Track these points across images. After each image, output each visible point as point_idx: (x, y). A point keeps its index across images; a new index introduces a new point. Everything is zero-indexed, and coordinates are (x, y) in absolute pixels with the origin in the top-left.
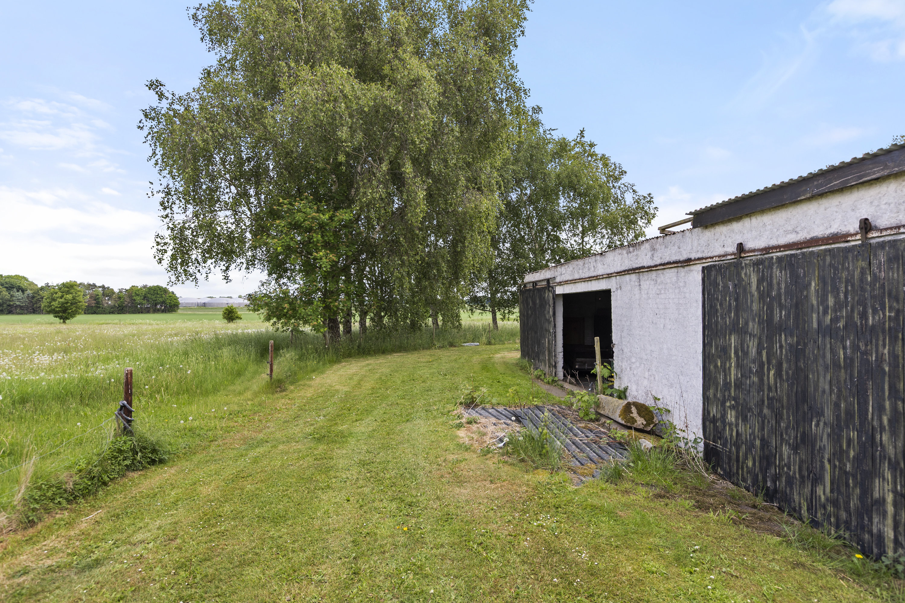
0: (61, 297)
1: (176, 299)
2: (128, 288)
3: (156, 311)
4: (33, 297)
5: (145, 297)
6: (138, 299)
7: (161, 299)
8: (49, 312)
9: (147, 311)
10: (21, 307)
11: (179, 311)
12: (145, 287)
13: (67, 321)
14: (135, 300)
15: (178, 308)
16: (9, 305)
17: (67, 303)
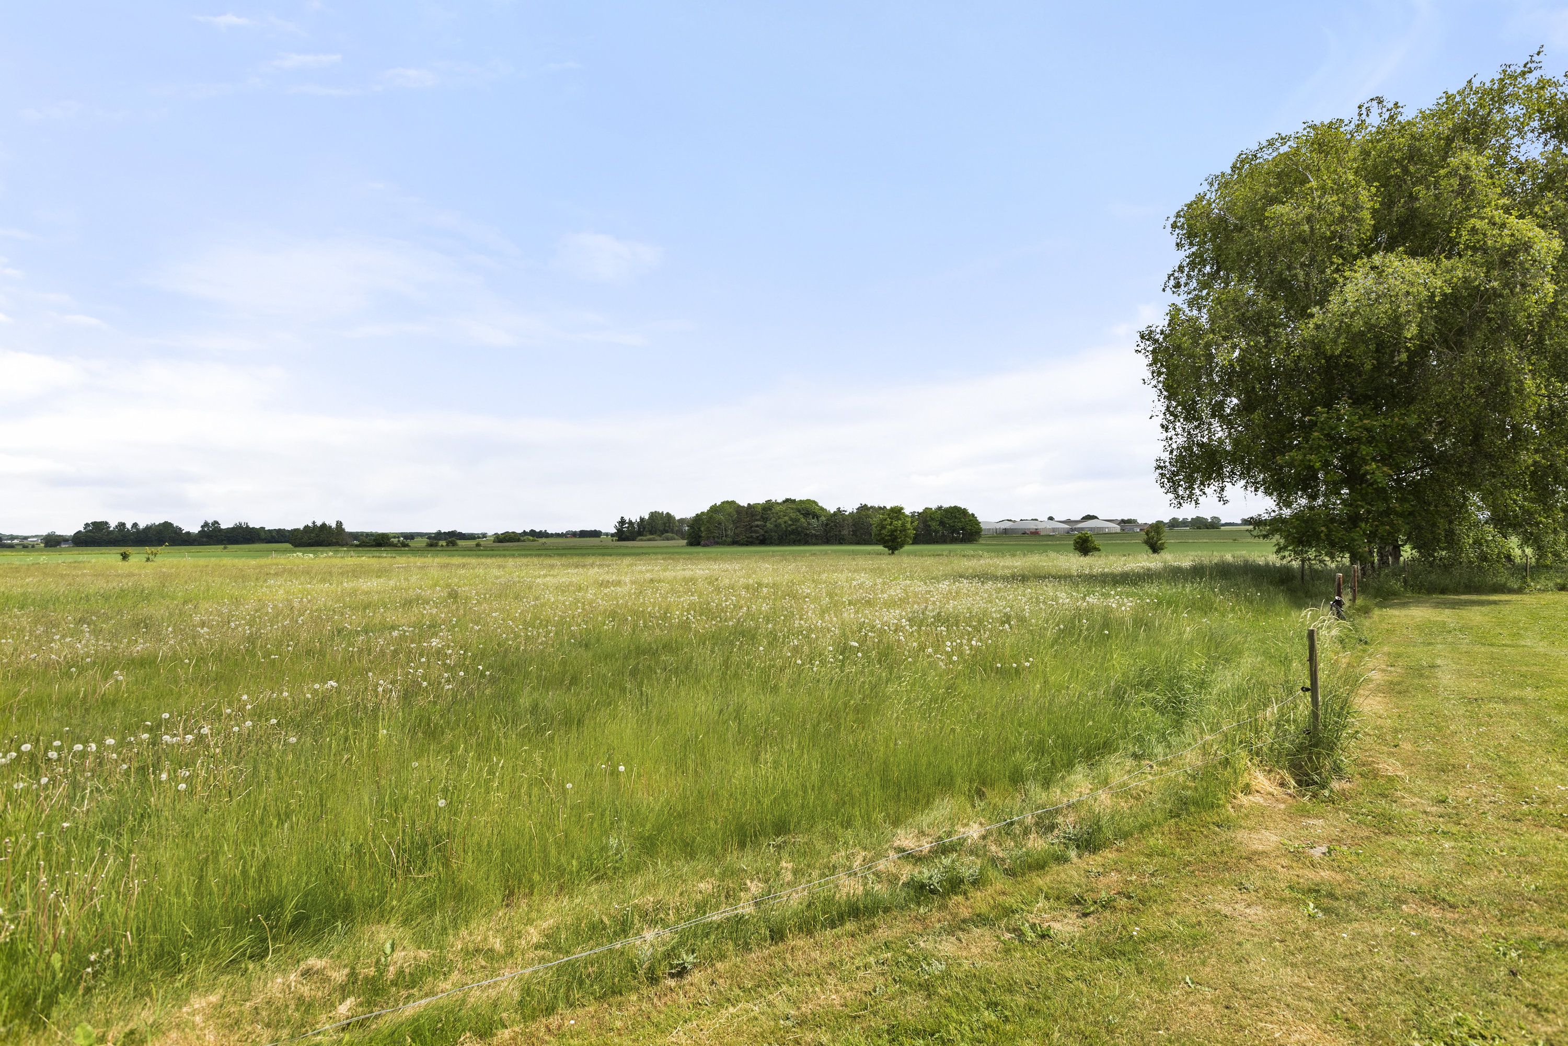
0: (890, 525)
1: (978, 523)
2: (921, 511)
3: (954, 541)
4: (827, 525)
5: (942, 523)
6: (934, 525)
7: (959, 524)
8: (877, 543)
9: (943, 540)
10: (816, 536)
11: (982, 541)
12: (940, 508)
13: (896, 552)
14: (929, 526)
15: (980, 536)
16: (806, 534)
17: (896, 531)
